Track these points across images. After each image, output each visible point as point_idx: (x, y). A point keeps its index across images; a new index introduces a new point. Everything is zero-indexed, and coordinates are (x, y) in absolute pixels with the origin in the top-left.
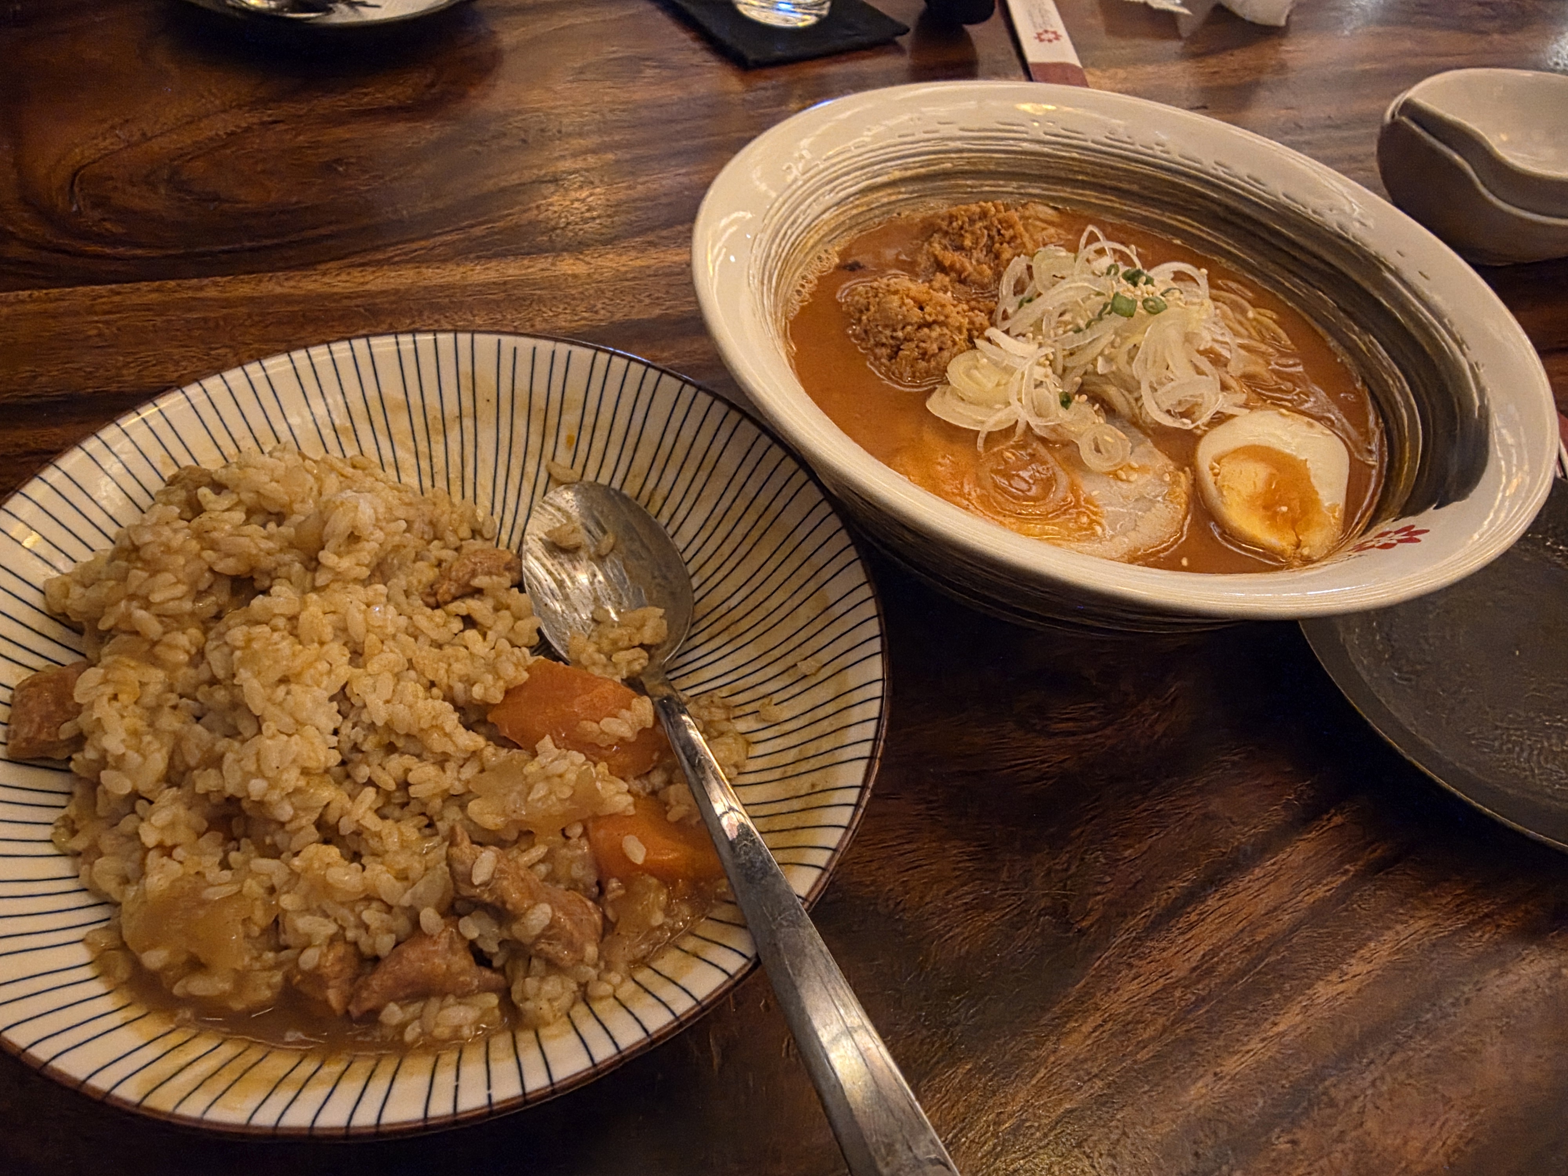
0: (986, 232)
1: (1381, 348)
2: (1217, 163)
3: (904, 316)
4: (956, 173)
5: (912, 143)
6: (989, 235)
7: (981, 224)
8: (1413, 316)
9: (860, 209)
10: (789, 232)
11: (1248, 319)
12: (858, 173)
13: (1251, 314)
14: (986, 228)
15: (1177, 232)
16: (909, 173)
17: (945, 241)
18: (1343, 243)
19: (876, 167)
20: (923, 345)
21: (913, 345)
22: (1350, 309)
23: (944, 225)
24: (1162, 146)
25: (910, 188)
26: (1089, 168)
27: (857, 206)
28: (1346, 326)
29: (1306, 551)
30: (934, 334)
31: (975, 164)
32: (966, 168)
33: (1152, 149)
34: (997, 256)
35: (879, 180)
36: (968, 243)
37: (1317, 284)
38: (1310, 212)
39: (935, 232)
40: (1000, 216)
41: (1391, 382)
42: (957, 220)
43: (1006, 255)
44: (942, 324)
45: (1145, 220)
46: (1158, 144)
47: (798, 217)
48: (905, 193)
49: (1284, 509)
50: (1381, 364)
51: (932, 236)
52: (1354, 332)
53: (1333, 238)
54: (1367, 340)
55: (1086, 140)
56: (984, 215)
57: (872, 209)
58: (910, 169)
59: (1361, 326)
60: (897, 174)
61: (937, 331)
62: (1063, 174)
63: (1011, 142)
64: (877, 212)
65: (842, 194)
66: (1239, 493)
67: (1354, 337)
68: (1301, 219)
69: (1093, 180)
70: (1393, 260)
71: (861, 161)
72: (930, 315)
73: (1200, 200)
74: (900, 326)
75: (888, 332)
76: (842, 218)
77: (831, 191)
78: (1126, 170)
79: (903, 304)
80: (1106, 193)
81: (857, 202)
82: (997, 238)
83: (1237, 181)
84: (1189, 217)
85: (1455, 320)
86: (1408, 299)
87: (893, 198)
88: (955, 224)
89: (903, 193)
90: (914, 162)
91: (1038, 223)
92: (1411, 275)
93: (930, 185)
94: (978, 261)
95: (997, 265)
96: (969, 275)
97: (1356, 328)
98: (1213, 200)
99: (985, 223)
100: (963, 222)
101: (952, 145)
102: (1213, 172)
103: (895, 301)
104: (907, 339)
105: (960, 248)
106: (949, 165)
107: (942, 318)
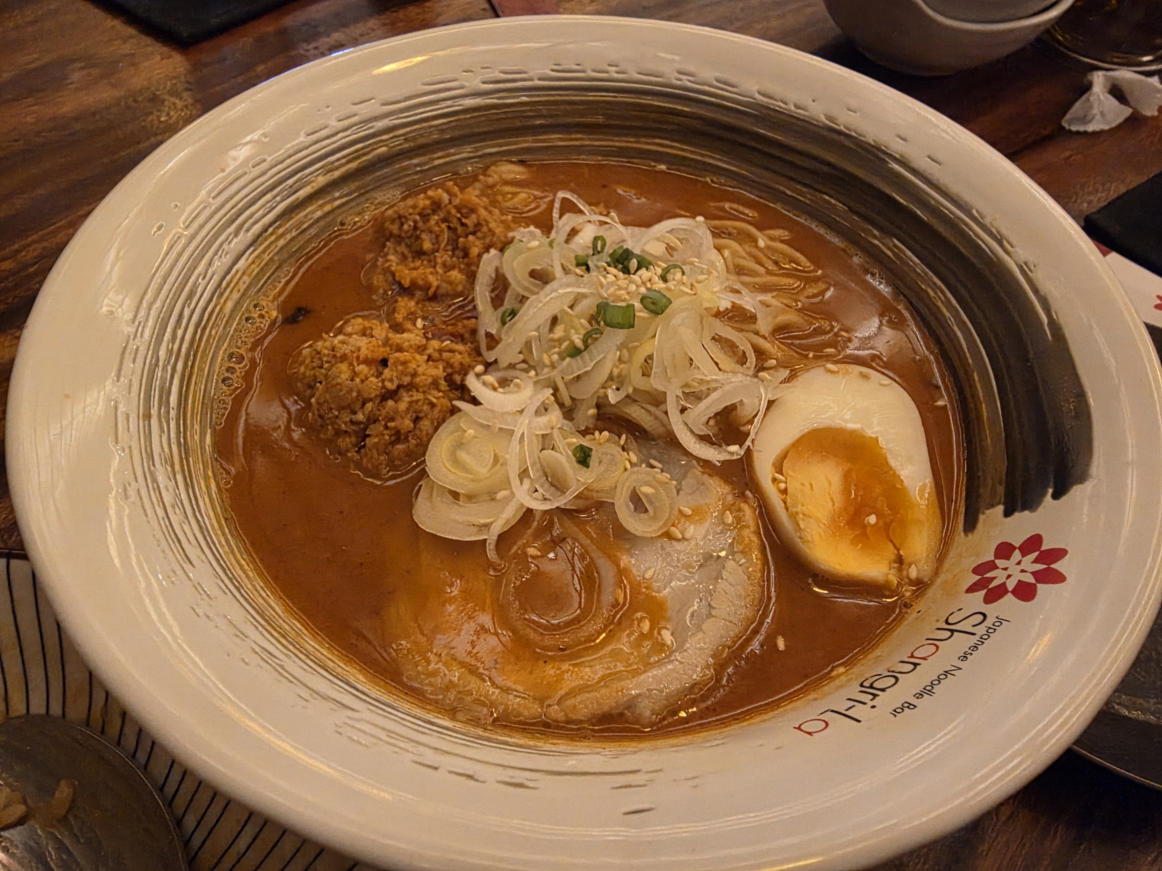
0: (444, 225)
1: (909, 253)
2: (680, 73)
3: (359, 392)
4: (397, 155)
5: (328, 137)
6: (449, 227)
7: (436, 217)
8: (936, 211)
9: (289, 237)
10: (187, 312)
11: (760, 249)
12: (269, 196)
13: (761, 243)
14: (445, 220)
15: (659, 157)
16: (337, 174)
17: (402, 248)
18: (836, 137)
19: (290, 182)
20: (391, 424)
21: (379, 427)
22: (862, 210)
23: (395, 228)
24: (617, 66)
25: (346, 190)
26: (544, 110)
27: (283, 235)
28: (864, 230)
29: (913, 573)
30: (402, 406)
31: (414, 138)
32: (406, 146)
33: (607, 72)
34: (466, 254)
35: (302, 193)
36: (427, 245)
37: (820, 187)
38: (793, 108)
39: (388, 240)
40: (457, 202)
41: (932, 294)
42: (407, 219)
43: (475, 251)
44: (411, 387)
45: (621, 152)
46: (610, 65)
47: (195, 285)
48: (341, 197)
49: (872, 519)
50: (915, 271)
51: (384, 246)
52: (875, 237)
53: (825, 133)
54: (891, 245)
55: (531, 79)
56: (436, 206)
57: (305, 230)
58: (337, 168)
59: (880, 229)
60: (322, 180)
61: (406, 398)
62: (518, 123)
63: (449, 103)
64: (313, 231)
65: (257, 228)
66: (818, 521)
67: (876, 242)
68: (783, 117)
69: (550, 121)
70: (897, 147)
71: (267, 180)
72: (391, 380)
73: (671, 118)
74: (358, 405)
75: (346, 417)
76: (266, 257)
77: (236, 235)
78: (583, 102)
79: (355, 374)
80: (571, 133)
81: (281, 230)
82: (460, 229)
83: (707, 88)
84: (666, 139)
85: (984, 210)
86: (923, 190)
87: (328, 208)
88: (406, 227)
89: (338, 198)
90: (338, 160)
91: (507, 189)
92: (922, 163)
93: (368, 178)
94: (444, 265)
95: (468, 265)
96: (438, 287)
97: (876, 232)
98: (685, 115)
99: (442, 215)
100: (415, 222)
101: (380, 125)
102: (679, 83)
103: (343, 371)
104: (373, 420)
105: (420, 253)
106: (384, 149)
107: (407, 380)
